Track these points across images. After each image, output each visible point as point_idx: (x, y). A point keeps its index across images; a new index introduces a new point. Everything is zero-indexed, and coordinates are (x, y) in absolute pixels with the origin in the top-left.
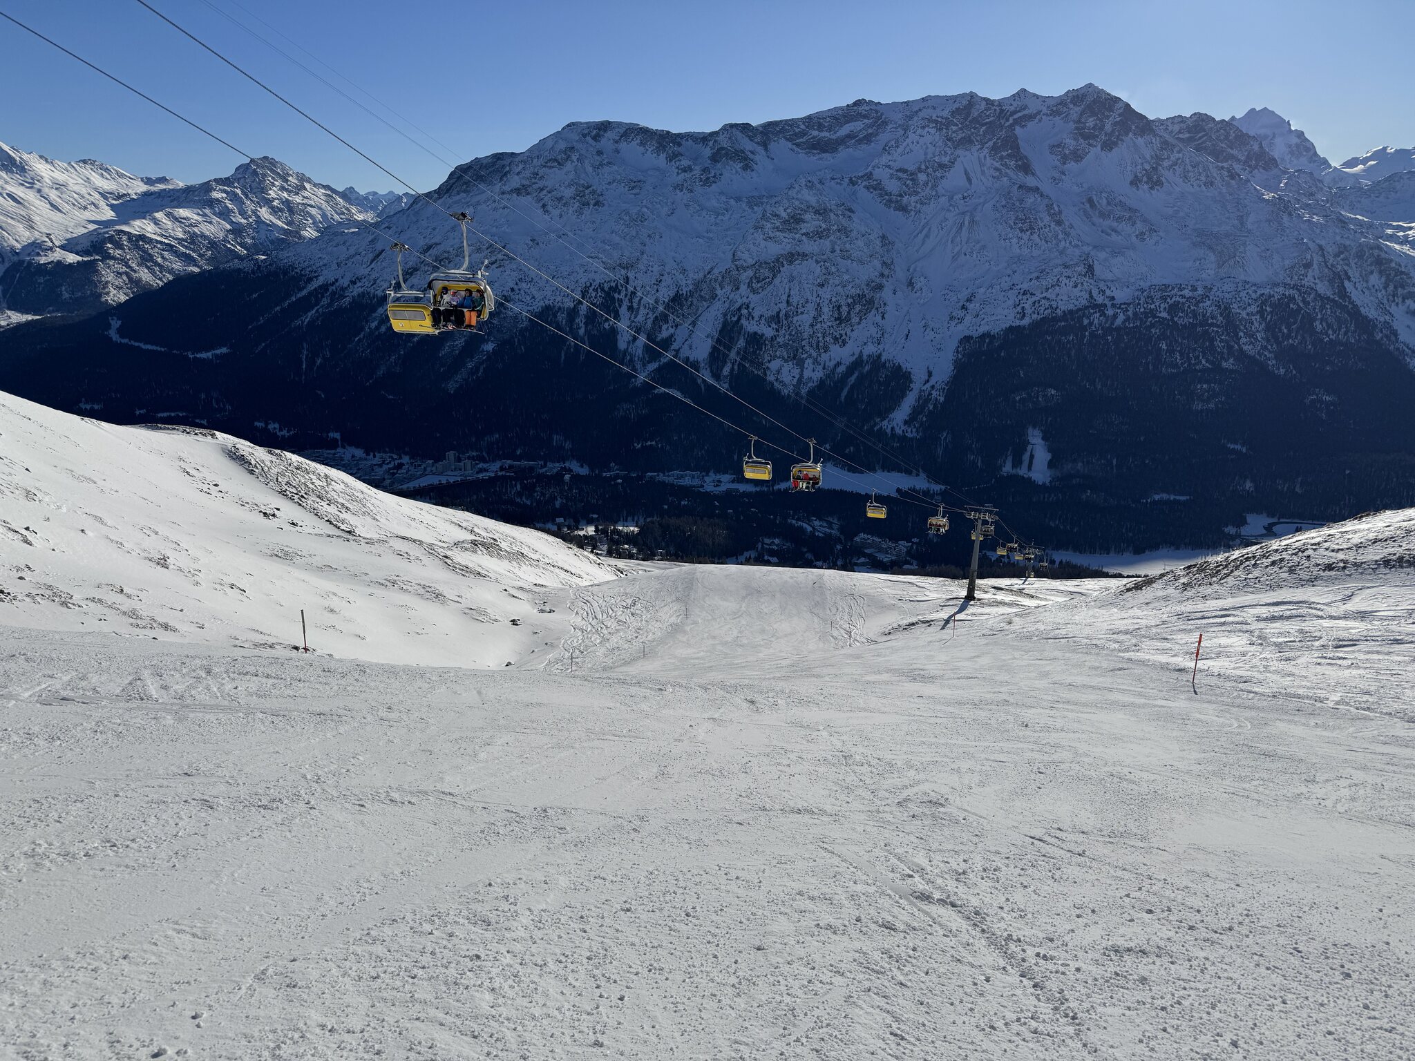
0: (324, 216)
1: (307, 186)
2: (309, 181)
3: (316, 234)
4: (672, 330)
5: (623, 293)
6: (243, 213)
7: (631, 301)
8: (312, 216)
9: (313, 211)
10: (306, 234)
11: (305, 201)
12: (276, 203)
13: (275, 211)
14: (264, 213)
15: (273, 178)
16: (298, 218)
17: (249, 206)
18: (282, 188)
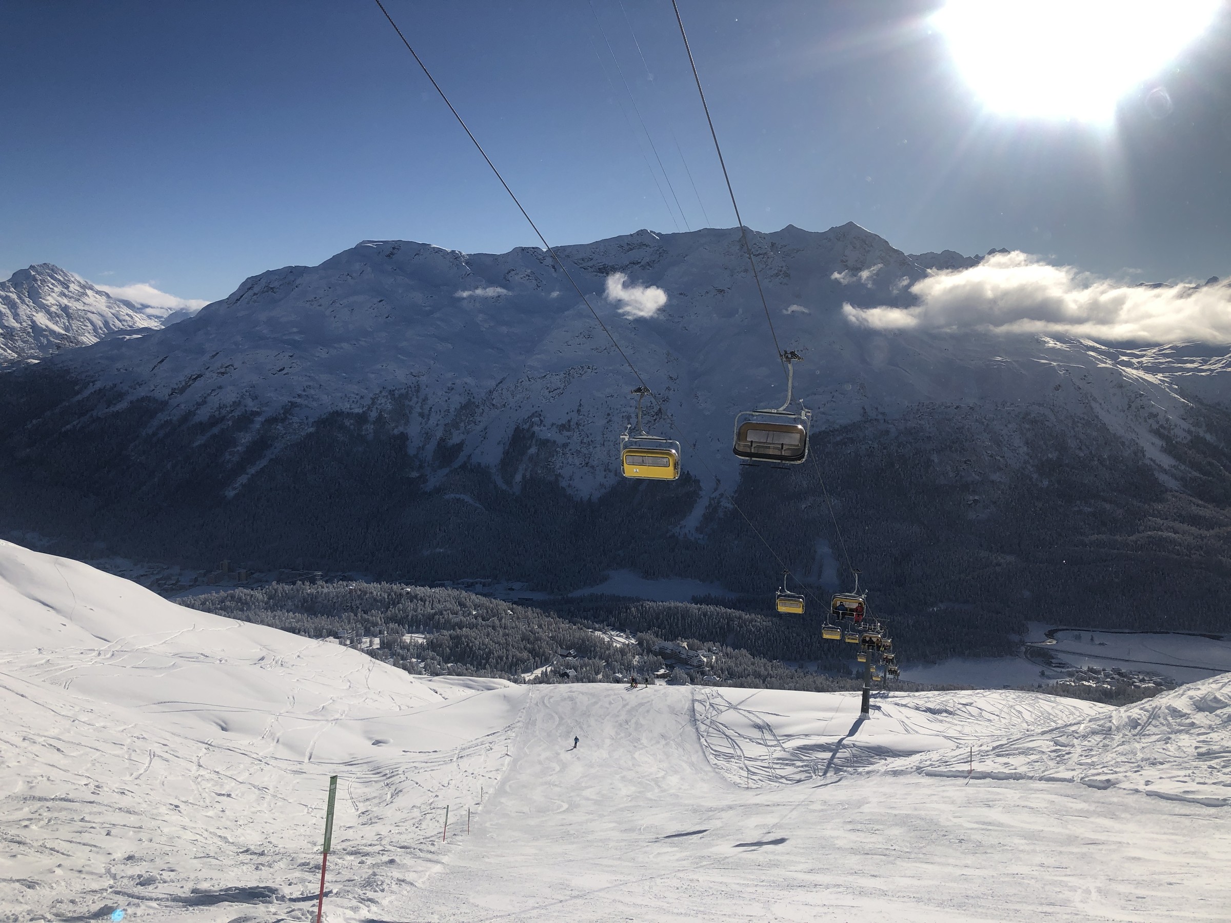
0: (106, 323)
1: (89, 292)
2: (91, 288)
3: (95, 340)
4: (462, 437)
5: (415, 399)
6: (16, 316)
7: (421, 408)
8: (92, 323)
9: (94, 318)
10: (84, 339)
11: (86, 308)
12: (53, 309)
13: (51, 316)
14: (41, 319)
15: (53, 284)
16: (75, 324)
17: (23, 310)
18: (62, 294)
